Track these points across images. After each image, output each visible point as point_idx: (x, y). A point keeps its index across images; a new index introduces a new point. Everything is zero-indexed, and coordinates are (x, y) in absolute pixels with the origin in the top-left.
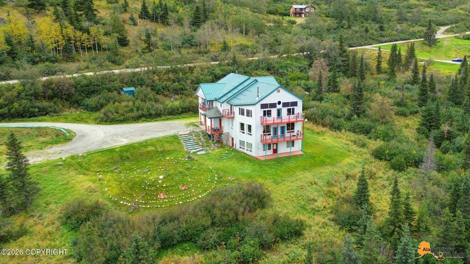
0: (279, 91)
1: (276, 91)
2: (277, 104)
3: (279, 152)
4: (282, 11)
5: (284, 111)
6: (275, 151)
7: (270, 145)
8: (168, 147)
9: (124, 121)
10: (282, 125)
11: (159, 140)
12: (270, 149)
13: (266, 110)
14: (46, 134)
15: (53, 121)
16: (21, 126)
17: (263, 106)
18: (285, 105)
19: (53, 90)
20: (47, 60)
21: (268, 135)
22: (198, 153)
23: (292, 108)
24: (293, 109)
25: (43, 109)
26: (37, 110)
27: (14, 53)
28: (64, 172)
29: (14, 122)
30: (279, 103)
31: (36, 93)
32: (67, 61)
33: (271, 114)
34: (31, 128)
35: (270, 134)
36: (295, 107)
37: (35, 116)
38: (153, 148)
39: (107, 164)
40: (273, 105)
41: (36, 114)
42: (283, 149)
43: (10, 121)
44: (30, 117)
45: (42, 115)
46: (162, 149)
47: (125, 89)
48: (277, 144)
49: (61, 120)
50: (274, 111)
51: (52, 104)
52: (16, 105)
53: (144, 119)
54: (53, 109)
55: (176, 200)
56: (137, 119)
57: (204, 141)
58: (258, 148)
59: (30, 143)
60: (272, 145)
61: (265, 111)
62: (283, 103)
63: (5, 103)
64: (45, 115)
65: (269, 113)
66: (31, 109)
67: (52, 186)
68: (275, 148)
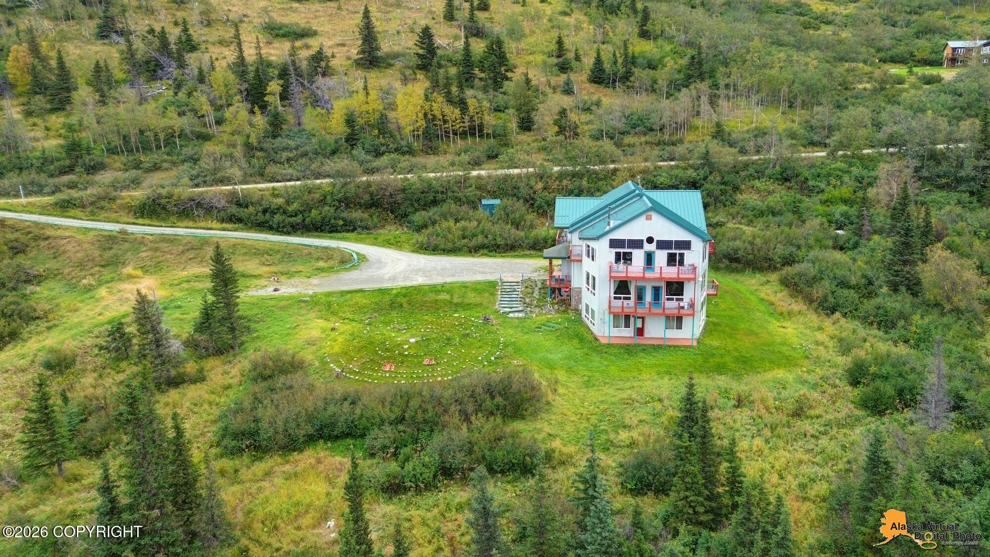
0: (649, 218)
1: (643, 218)
2: (645, 242)
3: (646, 335)
4: (926, 55)
5: (661, 257)
6: (640, 332)
7: (627, 317)
8: (472, 298)
9: (453, 251)
10: (657, 284)
11: (464, 286)
12: (627, 325)
13: (622, 250)
14: (330, 258)
15: (357, 241)
16: (306, 243)
17: (614, 244)
18: (663, 245)
19: (371, 194)
20: (396, 150)
21: (625, 298)
22: (511, 315)
23: (678, 252)
24: (682, 255)
25: (351, 222)
26: (341, 223)
27: (354, 139)
28: (303, 312)
29: (308, 236)
30: (650, 240)
31: (346, 199)
32: (427, 153)
33: (631, 260)
34: (317, 247)
35: (629, 298)
36: (685, 252)
37: (337, 231)
38: (448, 297)
39: (365, 310)
40: (637, 244)
41: (339, 228)
42: (656, 330)
43: (302, 235)
44: (331, 232)
45: (348, 231)
46: (460, 300)
47: (484, 202)
48: (643, 319)
49: (368, 241)
50: (638, 257)
51: (366, 215)
52: (314, 212)
53: (485, 251)
54: (363, 224)
55: (402, 377)
56: (475, 251)
57: (537, 297)
58: (602, 320)
59: (300, 268)
60: (632, 319)
61: (618, 255)
62: (658, 241)
63: (301, 209)
64: (353, 231)
65: (627, 258)
66: (333, 221)
67: (276, 328)
68: (639, 325)
